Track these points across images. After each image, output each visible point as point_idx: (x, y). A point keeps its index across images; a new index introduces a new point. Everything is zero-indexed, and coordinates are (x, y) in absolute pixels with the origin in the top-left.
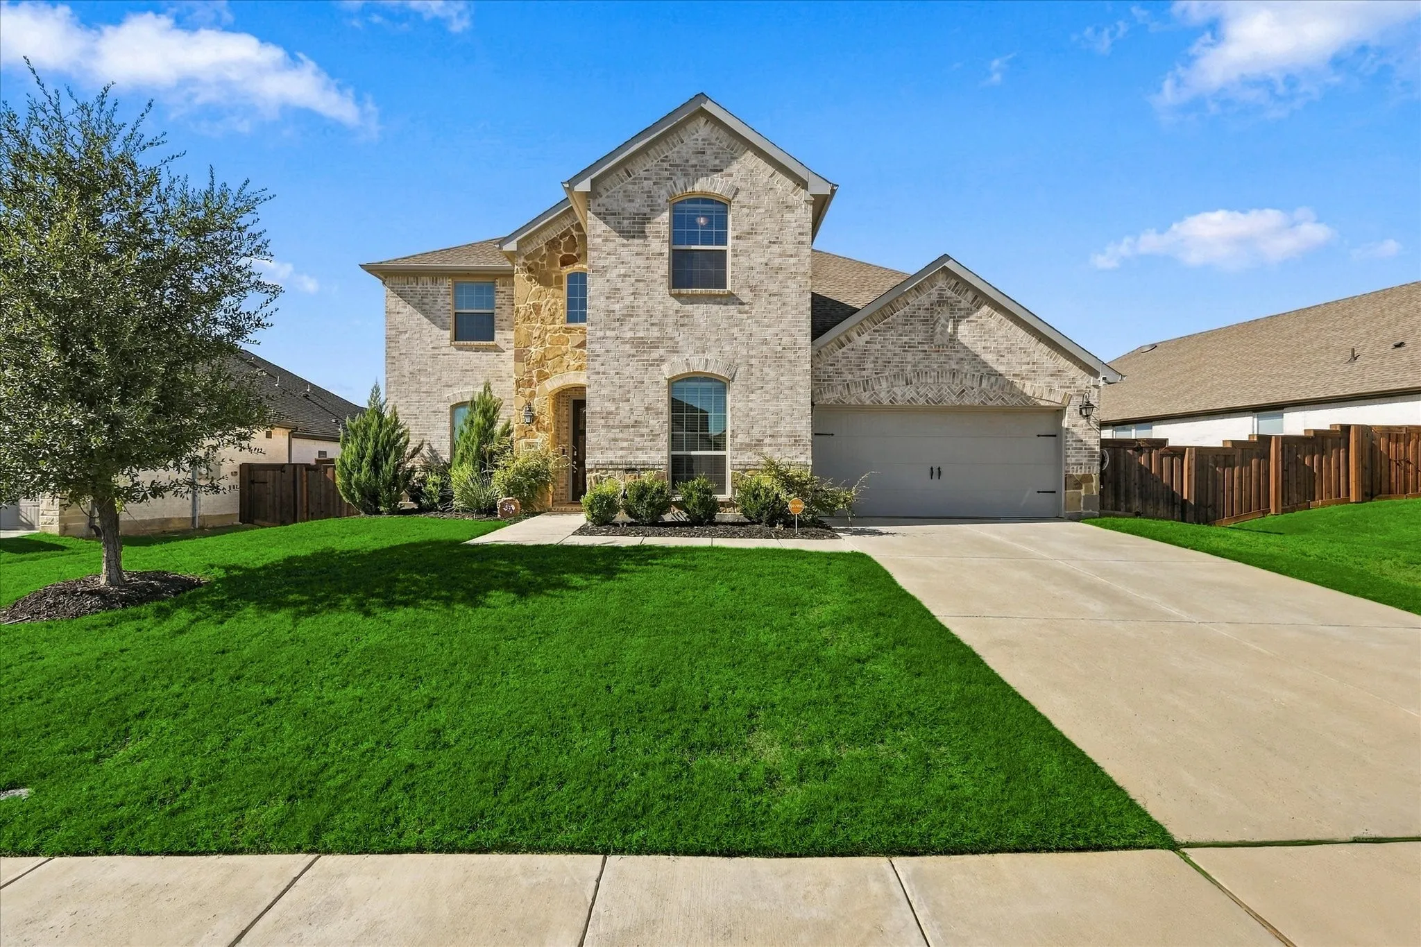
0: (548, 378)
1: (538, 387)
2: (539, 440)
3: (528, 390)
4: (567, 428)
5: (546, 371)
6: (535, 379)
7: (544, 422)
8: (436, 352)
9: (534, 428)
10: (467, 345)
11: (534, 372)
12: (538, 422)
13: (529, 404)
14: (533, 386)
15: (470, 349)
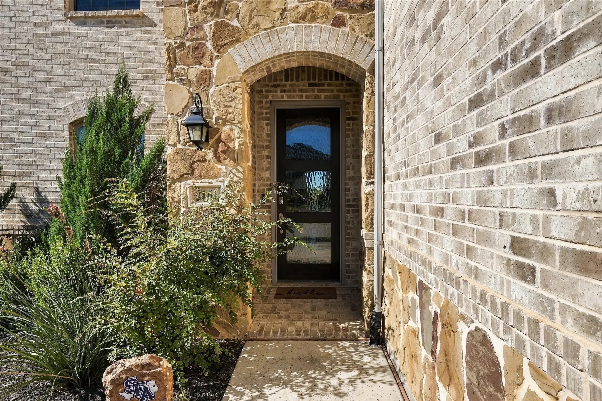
0: (238, 40)
1: (216, 62)
2: (222, 183)
3: (194, 72)
4: (268, 157)
5: (235, 23)
6: (209, 44)
7: (232, 140)
8: (41, 30)
9: (209, 154)
10: (93, 17)
11: (208, 28)
12: (219, 140)
13: (196, 99)
14: (206, 61)
15: (99, 22)
